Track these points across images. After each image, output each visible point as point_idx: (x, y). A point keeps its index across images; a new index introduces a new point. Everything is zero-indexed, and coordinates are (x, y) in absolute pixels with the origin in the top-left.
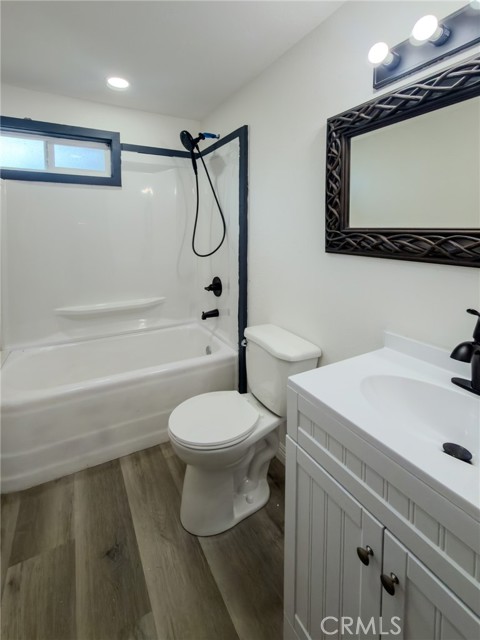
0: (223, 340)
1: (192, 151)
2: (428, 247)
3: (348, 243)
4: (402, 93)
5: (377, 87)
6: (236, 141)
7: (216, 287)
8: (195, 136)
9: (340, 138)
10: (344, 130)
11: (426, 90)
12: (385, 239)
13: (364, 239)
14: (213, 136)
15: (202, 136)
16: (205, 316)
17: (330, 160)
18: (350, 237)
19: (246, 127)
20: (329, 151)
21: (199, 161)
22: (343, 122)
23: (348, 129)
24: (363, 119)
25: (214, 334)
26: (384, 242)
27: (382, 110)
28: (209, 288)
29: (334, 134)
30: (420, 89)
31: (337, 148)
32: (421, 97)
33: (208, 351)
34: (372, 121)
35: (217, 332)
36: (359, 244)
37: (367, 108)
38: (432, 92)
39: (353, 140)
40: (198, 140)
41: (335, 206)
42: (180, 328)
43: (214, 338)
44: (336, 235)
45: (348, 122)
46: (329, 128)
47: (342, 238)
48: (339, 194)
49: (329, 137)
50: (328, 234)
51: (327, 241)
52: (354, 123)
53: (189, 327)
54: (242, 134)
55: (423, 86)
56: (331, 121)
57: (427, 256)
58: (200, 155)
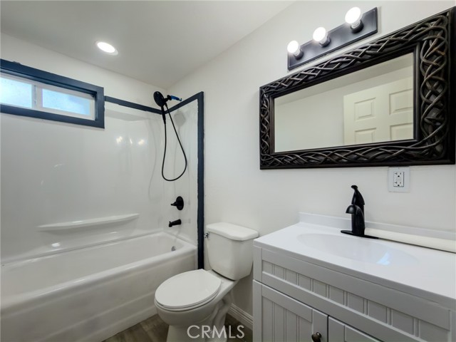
0: (185, 240)
1: (163, 108)
2: (323, 158)
3: (276, 161)
4: (306, 71)
5: (290, 69)
6: (195, 102)
7: (179, 203)
8: (165, 97)
9: (268, 98)
10: (271, 93)
11: (319, 70)
12: (298, 156)
13: (286, 158)
14: (177, 99)
15: (170, 98)
16: (171, 225)
17: (263, 111)
18: (277, 158)
19: (202, 93)
20: (261, 105)
21: (167, 115)
22: (271, 88)
23: (274, 92)
24: (283, 86)
25: (177, 237)
26: (298, 158)
27: (295, 81)
28: (174, 204)
29: (265, 96)
30: (316, 69)
31: (267, 104)
32: (317, 74)
33: (173, 249)
34: (289, 87)
35: (180, 235)
36: (283, 161)
37: (285, 80)
38: (323, 71)
39: (276, 99)
40: (166, 100)
41: (267, 139)
42: (152, 236)
43: (178, 240)
44: (267, 157)
45: (273, 88)
46: (261, 92)
47: (271, 159)
48: (269, 131)
49: (262, 98)
50: (262, 157)
51: (261, 162)
52: (277, 89)
53: (158, 235)
54: (200, 97)
55: (318, 68)
56: (262, 89)
57: (322, 164)
58: (169, 111)
